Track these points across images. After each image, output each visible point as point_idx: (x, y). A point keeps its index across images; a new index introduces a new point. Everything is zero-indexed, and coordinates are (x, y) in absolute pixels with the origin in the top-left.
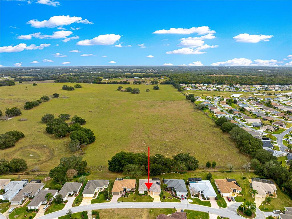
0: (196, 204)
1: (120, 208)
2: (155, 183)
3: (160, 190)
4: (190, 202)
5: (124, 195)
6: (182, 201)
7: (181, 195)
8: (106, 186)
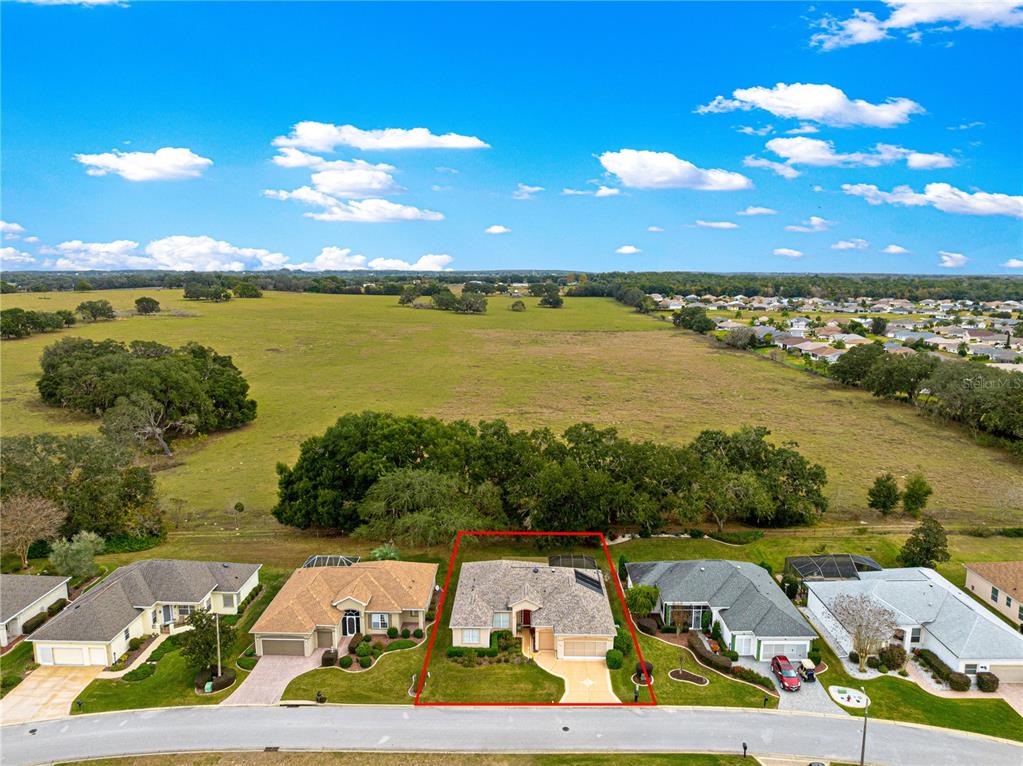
0: (906, 717)
1: (285, 746)
2: (573, 576)
3: (613, 627)
4: (852, 704)
5: (343, 653)
6: (783, 696)
7: (766, 658)
8: (228, 602)
